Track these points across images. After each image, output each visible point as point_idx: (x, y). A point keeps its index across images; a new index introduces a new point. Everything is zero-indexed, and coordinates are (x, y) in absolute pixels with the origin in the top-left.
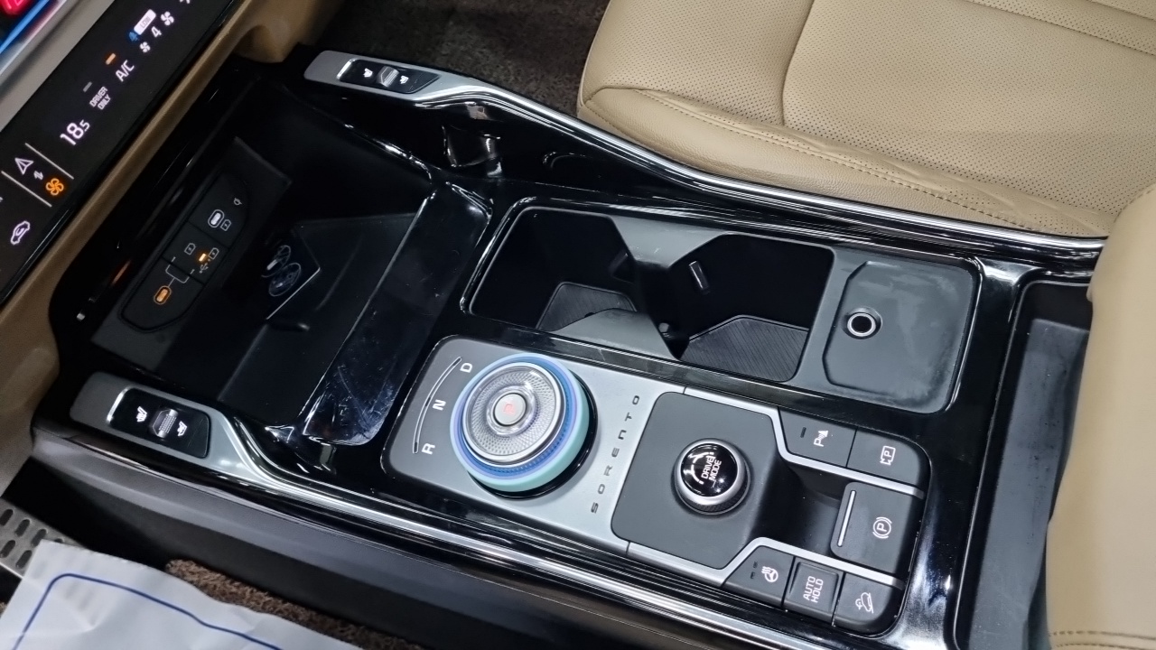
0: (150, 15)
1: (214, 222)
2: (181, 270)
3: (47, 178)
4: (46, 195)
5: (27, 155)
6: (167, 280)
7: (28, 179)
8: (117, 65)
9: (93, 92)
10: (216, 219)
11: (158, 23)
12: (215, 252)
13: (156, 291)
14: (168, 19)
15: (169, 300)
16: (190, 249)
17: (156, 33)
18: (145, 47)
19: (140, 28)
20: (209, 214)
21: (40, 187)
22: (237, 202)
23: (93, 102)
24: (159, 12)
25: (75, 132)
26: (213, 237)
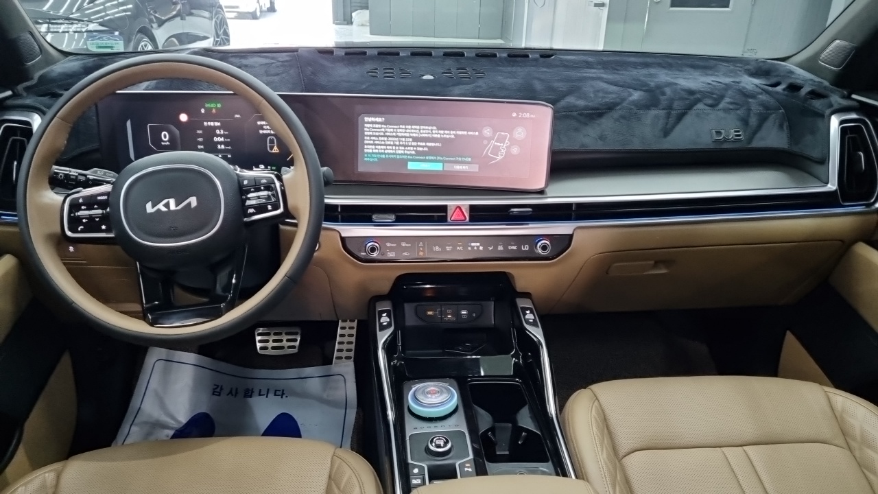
0: (478, 244)
1: (463, 312)
2: (441, 312)
3: (422, 251)
4: (418, 253)
5: (424, 244)
6: (435, 311)
7: (419, 247)
8: (459, 246)
9: (449, 246)
10: (464, 312)
11: (478, 247)
12: (454, 319)
13: (430, 310)
14: (481, 248)
15: (430, 315)
16: (449, 311)
17: (475, 248)
18: (470, 248)
19: (473, 244)
20: (464, 309)
21: (419, 251)
22: (474, 315)
23: (447, 247)
24: (481, 245)
25: (437, 249)
26: (458, 315)
